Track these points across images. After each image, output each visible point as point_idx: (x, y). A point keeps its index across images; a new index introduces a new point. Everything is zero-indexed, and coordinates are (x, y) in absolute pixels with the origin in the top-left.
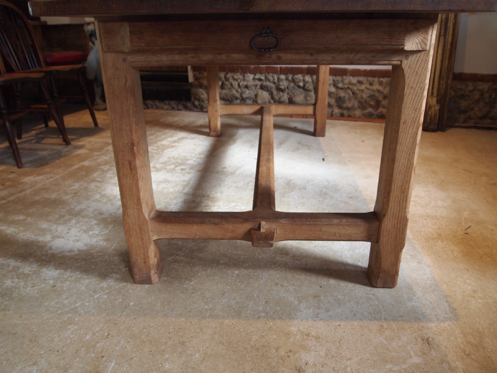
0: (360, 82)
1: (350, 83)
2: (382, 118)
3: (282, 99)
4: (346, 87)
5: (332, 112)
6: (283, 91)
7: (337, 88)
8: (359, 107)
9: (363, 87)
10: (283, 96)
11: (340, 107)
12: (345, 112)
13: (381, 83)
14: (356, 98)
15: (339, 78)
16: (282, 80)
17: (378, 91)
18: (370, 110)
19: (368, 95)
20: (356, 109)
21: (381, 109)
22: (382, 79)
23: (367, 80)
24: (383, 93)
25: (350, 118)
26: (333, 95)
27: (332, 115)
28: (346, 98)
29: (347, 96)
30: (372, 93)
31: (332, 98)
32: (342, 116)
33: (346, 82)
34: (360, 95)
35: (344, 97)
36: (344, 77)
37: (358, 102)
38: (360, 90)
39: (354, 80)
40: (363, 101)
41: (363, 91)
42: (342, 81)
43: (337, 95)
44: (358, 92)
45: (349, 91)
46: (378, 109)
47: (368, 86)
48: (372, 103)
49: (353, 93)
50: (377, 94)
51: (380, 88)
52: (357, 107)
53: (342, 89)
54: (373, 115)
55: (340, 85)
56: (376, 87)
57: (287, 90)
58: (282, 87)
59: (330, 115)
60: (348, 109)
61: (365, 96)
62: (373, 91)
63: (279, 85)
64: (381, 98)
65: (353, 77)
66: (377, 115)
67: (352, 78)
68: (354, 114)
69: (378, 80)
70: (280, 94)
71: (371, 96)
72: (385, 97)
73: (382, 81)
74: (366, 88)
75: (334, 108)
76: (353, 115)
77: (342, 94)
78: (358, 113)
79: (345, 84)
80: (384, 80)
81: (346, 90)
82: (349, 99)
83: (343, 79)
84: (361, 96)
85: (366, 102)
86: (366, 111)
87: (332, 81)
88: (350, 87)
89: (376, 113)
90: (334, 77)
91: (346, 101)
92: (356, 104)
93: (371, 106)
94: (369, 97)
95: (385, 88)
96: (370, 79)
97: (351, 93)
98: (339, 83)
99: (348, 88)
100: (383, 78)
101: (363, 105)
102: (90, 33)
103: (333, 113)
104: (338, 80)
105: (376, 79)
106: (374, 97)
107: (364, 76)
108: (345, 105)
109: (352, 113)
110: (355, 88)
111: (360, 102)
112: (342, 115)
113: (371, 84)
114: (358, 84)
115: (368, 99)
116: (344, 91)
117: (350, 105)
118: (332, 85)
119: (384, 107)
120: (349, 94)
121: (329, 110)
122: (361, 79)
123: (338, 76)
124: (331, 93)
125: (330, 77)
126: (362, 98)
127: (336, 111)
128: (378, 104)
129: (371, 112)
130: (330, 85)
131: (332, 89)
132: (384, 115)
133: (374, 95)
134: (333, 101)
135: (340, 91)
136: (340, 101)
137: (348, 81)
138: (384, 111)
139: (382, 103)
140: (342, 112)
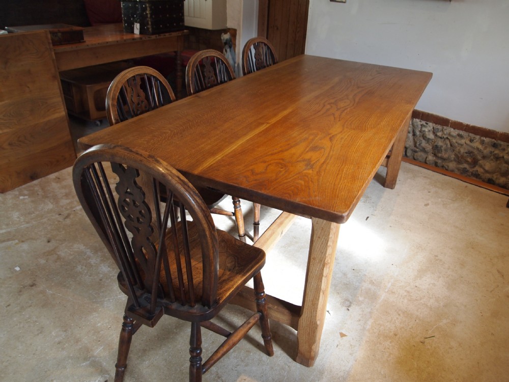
0: (460, 136)
1: (450, 134)
2: (477, 177)
4: (445, 137)
5: (426, 158)
7: (436, 135)
8: (455, 160)
9: (463, 141)
11: (435, 155)
12: (439, 161)
13: (482, 142)
14: (454, 151)
15: (439, 127)
17: (478, 149)
18: (466, 166)
19: (466, 151)
20: (452, 161)
21: (477, 168)
22: (484, 138)
23: (469, 135)
24: (482, 152)
25: (443, 170)
26: (431, 141)
27: (426, 163)
28: (443, 149)
29: (444, 146)
30: (471, 149)
31: (429, 145)
32: (435, 167)
33: (445, 132)
34: (459, 148)
35: (441, 146)
36: (445, 127)
37: (455, 155)
38: (459, 144)
39: (454, 132)
40: (459, 156)
41: (462, 145)
42: (442, 130)
43: (435, 142)
44: (456, 144)
45: (448, 142)
46: (475, 166)
47: (468, 142)
48: (469, 160)
49: (451, 145)
50: (476, 152)
51: (480, 147)
52: (452, 159)
53: (441, 138)
54: (468, 171)
55: (439, 134)
56: (477, 144)
59: (424, 160)
60: (443, 159)
61: (462, 151)
62: (473, 148)
64: (479, 157)
65: (454, 129)
66: (472, 173)
67: (452, 129)
68: (448, 166)
69: (480, 138)
71: (470, 153)
72: (484, 157)
73: (484, 141)
74: (465, 143)
75: (429, 154)
76: (446, 167)
77: (440, 143)
78: (452, 165)
79: (445, 134)
80: (487, 140)
81: (445, 140)
82: (446, 150)
83: (443, 128)
84: (459, 149)
85: (462, 157)
86: (461, 166)
87: (432, 127)
88: (449, 137)
89: (471, 170)
90: (434, 124)
91: (442, 151)
92: (453, 156)
93: (467, 162)
94: (466, 153)
95: (486, 148)
96: (472, 135)
97: (449, 144)
98: (438, 131)
99: (447, 138)
100: (486, 137)
101: (459, 159)
102: (225, 41)
103: (427, 159)
104: (438, 129)
105: (478, 137)
106: (471, 154)
107: (465, 130)
108: (440, 155)
109: (445, 164)
110: (454, 141)
111: (456, 155)
112: (436, 165)
113: (471, 141)
114: (457, 137)
115: (465, 155)
116: (443, 140)
117: (446, 156)
118: (431, 132)
119: (481, 166)
120: (447, 145)
121: (424, 155)
122: (461, 132)
123: (439, 124)
124: (429, 139)
125: (430, 124)
126: (459, 152)
127: (431, 158)
128: (475, 162)
129: (466, 168)
130: (429, 131)
131: (431, 136)
132: (479, 175)
133: (472, 152)
134: (429, 147)
135: (439, 139)
136: (436, 149)
137: (448, 132)
138: (480, 170)
139: (480, 162)
140: (437, 161)
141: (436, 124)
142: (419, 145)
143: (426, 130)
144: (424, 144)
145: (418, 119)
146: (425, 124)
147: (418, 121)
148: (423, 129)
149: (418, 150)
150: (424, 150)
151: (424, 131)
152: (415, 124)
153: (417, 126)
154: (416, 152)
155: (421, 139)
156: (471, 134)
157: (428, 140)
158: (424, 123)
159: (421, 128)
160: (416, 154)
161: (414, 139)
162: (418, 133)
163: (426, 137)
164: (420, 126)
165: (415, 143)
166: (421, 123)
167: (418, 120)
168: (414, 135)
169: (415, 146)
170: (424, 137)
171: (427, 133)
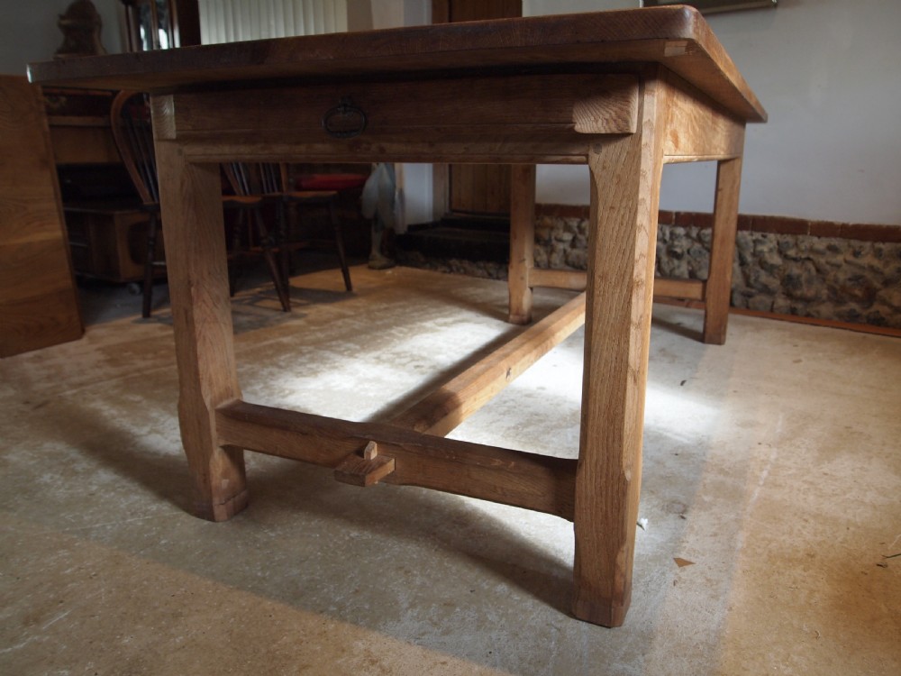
0: (833, 249)
1: (812, 250)
2: (879, 325)
3: (677, 272)
4: (803, 256)
5: (773, 303)
6: (679, 257)
7: (786, 257)
8: (829, 299)
9: (839, 259)
10: (679, 267)
11: (789, 295)
12: (800, 306)
13: (879, 254)
14: (824, 280)
15: (789, 239)
16: (678, 237)
17: (872, 268)
18: (853, 305)
19: (849, 275)
20: (824, 302)
21: (876, 307)
22: (881, 245)
23: (849, 246)
24: (882, 273)
25: (810, 319)
26: (776, 271)
27: (772, 310)
28: (803, 279)
29: (804, 276)
30: (859, 272)
31: (775, 277)
32: (792, 315)
33: (803, 247)
34: (832, 274)
35: (799, 277)
36: (801, 237)
37: (828, 289)
38: (833, 265)
39: (820, 244)
40: (838, 287)
41: (838, 266)
42: (796, 245)
43: (785, 270)
44: (828, 267)
45: (810, 266)
46: (871, 305)
47: (850, 258)
48: (858, 292)
49: (818, 270)
50: (868, 275)
51: (876, 263)
52: (824, 297)
53: (795, 260)
54: (858, 316)
55: (792, 253)
56: (867, 260)
57: (686, 256)
58: (678, 250)
59: (769, 308)
60: (807, 301)
61: (842, 277)
62: (861, 267)
63: (673, 246)
64: (877, 284)
65: (819, 237)
66: (868, 318)
67: (815, 239)
68: (818, 312)
69: (873, 246)
70: (673, 264)
71: (856, 279)
72: (887, 283)
73: (880, 250)
74: (846, 261)
75: (776, 295)
76: (815, 314)
77: (795, 270)
78: (826, 309)
79: (802, 251)
80: (886, 247)
81: (803, 263)
82: (809, 281)
83: (797, 240)
84: (835, 276)
85: (843, 288)
86: (845, 308)
87: (775, 243)
88: (811, 256)
89: (865, 313)
90: (779, 236)
91: (801, 285)
92: (825, 292)
93: (854, 298)
94: (850, 279)
95: (887, 264)
96: (856, 243)
97: (813, 270)
98: (789, 248)
99: (808, 259)
100: (884, 241)
101: (837, 295)
103: (775, 306)
104: (787, 243)
105: (868, 245)
106: (861, 280)
107: (840, 236)
108: (799, 293)
109: (812, 310)
110: (822, 260)
111: (831, 288)
112: (793, 312)
113: (856, 254)
114: (828, 253)
115: (849, 284)
116: (799, 264)
117: (810, 293)
118: (775, 252)
119: (884, 302)
120: (809, 271)
121: (767, 300)
122: (835, 242)
123: (788, 233)
124: (772, 266)
125: (771, 236)
126: (836, 281)
127: (781, 302)
128: (870, 296)
129: (854, 311)
130: (771, 250)
131: (776, 260)
132: (883, 319)
133: (861, 277)
134: (775, 283)
135: (792, 264)
136: (789, 283)
137: (808, 246)
138: (884, 310)
139: (882, 293)
140: (794, 305)
141: (782, 234)
142: (756, 280)
143: (765, 248)
144: (764, 277)
145: (747, 229)
146: (760, 238)
147: (746, 236)
148: (760, 248)
149: (753, 291)
150: (766, 290)
151: (762, 252)
152: (742, 241)
153: (746, 243)
154: (750, 296)
155: (758, 268)
156: (853, 242)
157: (770, 269)
158: (758, 235)
159: (755, 246)
160: (751, 300)
161: (744, 273)
162: (749, 259)
163: (766, 262)
164: (751, 244)
165: (746, 277)
166: (754, 238)
167: (746, 233)
168: (743, 263)
169: (748, 284)
170: (763, 264)
171: (767, 255)
